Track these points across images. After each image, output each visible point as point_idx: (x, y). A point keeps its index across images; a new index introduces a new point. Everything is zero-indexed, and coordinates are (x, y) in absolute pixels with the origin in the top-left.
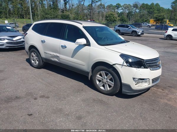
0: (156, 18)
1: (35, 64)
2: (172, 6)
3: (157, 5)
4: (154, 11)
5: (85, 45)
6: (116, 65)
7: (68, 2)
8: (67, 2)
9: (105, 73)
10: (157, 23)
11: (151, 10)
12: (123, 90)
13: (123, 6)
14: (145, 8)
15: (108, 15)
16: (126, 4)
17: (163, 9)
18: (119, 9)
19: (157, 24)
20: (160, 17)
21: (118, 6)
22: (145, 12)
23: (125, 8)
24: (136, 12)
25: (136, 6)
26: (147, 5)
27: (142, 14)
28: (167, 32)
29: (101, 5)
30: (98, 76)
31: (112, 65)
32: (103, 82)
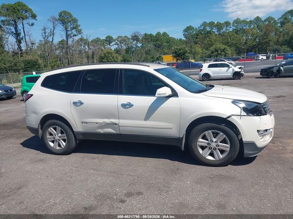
0: (176, 52)
1: (58, 148)
2: (184, 34)
3: (165, 34)
4: (162, 43)
5: (169, 97)
6: (233, 117)
7: (24, 39)
8: (22, 39)
9: (213, 133)
10: (177, 60)
11: (158, 42)
12: (246, 152)
13: (117, 39)
14: (149, 40)
15: (103, 55)
16: (121, 37)
17: (174, 39)
18: (111, 44)
19: (179, 61)
20: (180, 50)
21: (109, 40)
22: (150, 46)
23: (120, 43)
24: (139, 47)
25: (135, 38)
26: (151, 35)
27: (146, 49)
28: (201, 70)
29: (81, 39)
30: (201, 140)
31: (226, 118)
32: (210, 148)
